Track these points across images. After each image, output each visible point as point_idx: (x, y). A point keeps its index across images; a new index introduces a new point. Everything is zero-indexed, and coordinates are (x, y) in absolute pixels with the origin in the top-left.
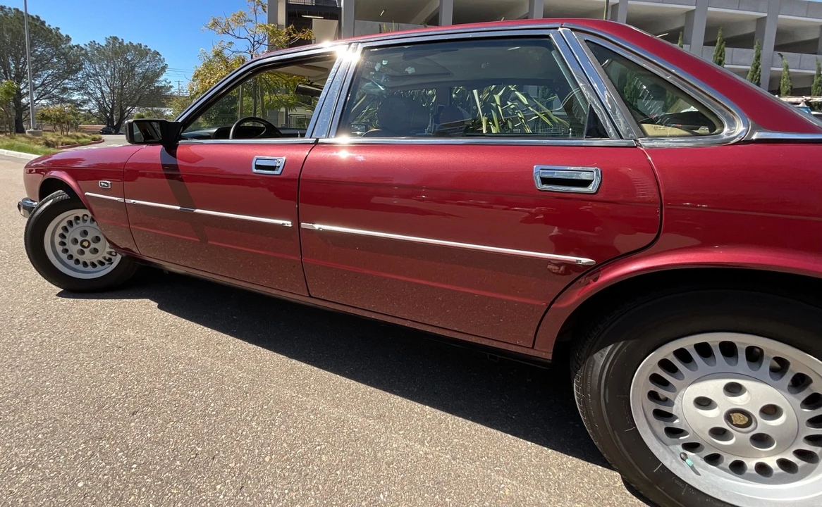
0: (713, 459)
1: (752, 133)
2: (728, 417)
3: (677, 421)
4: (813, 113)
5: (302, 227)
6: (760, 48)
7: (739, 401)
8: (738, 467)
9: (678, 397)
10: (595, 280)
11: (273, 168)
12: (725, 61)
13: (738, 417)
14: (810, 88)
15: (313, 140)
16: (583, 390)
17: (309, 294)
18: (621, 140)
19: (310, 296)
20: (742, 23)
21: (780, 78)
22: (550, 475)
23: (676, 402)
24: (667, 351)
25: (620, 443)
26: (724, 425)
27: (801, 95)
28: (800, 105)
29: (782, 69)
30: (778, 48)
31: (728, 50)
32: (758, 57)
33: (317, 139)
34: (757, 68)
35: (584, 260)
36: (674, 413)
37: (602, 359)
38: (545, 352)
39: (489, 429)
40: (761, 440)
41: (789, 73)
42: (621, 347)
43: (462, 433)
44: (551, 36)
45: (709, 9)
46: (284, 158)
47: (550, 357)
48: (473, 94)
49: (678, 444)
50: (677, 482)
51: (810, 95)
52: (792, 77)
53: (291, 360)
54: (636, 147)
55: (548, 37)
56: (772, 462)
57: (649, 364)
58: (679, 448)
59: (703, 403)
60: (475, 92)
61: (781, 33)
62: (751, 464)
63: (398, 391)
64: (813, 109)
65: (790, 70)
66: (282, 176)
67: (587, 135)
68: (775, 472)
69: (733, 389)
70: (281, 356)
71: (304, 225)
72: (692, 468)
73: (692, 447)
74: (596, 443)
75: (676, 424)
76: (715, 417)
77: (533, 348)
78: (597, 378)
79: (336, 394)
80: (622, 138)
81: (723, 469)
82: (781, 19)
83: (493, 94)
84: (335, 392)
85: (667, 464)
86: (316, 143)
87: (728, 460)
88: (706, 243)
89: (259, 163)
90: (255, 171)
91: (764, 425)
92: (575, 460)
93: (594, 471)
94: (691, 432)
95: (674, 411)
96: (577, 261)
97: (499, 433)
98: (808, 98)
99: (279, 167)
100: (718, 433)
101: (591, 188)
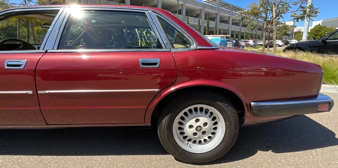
0: (195, 142)
1: (197, 47)
2: (196, 129)
3: (185, 134)
4: (227, 39)
5: (39, 93)
6: (216, 21)
7: (198, 124)
8: (200, 142)
9: (185, 127)
10: (160, 96)
11: (19, 66)
12: (209, 24)
13: (199, 128)
14: (227, 33)
15: (44, 51)
16: (160, 133)
17: (47, 124)
18: (166, 49)
19: (48, 124)
20: (212, 14)
21: (221, 30)
22: (152, 164)
23: (185, 128)
24: (181, 114)
25: (171, 146)
26: (196, 132)
27: (225, 35)
28: (225, 37)
29: (221, 27)
30: (220, 22)
31: (210, 21)
32: (216, 24)
33: (47, 51)
34: (216, 27)
35: (156, 90)
36: (184, 132)
37: (165, 121)
38: (148, 123)
39: (133, 156)
40: (204, 133)
41: (223, 29)
42: (170, 116)
43: (123, 161)
44: (146, 13)
45: (205, 9)
46: (26, 60)
47: (150, 125)
48: (135, 30)
49: (186, 141)
50: (186, 152)
51: (227, 35)
52: (224, 30)
53: (41, 156)
54: (170, 51)
55: (145, 13)
56: (206, 138)
57: (178, 119)
58: (187, 142)
59: (191, 127)
60: (136, 30)
61: (221, 18)
62: (202, 140)
63: (97, 154)
64: (227, 38)
65: (223, 28)
66: (24, 69)
67: (157, 48)
68: (208, 140)
69: (197, 121)
70: (35, 156)
71: (40, 92)
72: (190, 146)
73: (189, 140)
74: (165, 148)
75: (185, 135)
76: (193, 130)
77: (144, 123)
78: (164, 128)
79: (66, 165)
80: (167, 49)
81: (197, 144)
82: (221, 14)
83: (142, 32)
84: (65, 164)
85: (183, 148)
86: (46, 52)
87: (198, 141)
88: (192, 79)
89: (9, 63)
90: (7, 67)
91: (204, 128)
92: (161, 156)
93: (166, 157)
94: (189, 136)
95: (184, 131)
96: (154, 91)
97: (137, 156)
98: (226, 35)
99: (22, 65)
100: (195, 134)
101: (157, 66)
